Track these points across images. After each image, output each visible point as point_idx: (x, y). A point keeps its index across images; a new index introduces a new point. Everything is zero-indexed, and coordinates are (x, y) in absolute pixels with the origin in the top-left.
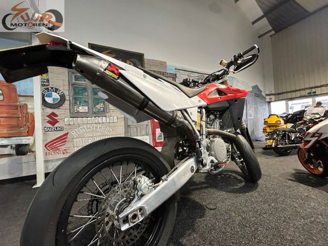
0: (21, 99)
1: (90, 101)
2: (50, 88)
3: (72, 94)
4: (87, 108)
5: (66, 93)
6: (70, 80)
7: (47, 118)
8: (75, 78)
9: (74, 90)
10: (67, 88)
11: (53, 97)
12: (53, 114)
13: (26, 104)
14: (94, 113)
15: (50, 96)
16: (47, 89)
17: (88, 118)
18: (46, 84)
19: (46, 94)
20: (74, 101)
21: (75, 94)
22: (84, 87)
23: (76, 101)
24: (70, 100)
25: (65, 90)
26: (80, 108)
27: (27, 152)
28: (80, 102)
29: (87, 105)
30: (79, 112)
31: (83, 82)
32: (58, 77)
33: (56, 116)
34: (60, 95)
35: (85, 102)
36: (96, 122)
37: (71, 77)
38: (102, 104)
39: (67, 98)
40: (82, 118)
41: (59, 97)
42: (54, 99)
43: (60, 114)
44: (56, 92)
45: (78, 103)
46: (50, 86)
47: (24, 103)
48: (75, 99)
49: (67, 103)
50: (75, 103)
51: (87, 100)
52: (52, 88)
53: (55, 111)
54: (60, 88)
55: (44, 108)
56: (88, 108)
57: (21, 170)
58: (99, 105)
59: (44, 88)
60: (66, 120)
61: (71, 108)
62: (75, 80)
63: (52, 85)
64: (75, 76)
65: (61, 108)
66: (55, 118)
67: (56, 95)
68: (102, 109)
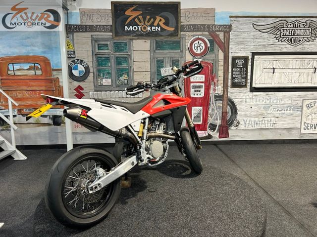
0: (54, 73)
1: (113, 73)
2: (76, 60)
3: (95, 65)
4: (110, 80)
5: (90, 65)
6: (93, 49)
7: (75, 92)
8: (98, 46)
9: (98, 61)
10: (90, 59)
11: (79, 70)
12: (80, 88)
13: (58, 78)
14: (118, 86)
15: (76, 69)
16: (74, 61)
17: (112, 92)
18: (73, 56)
19: (73, 66)
20: (98, 73)
21: (99, 65)
22: (107, 56)
23: (100, 73)
24: (93, 72)
25: (89, 61)
26: (104, 80)
27: (61, 123)
28: (103, 74)
29: (111, 77)
30: (102, 85)
31: (106, 51)
32: (83, 48)
33: (82, 89)
34: (85, 68)
35: (109, 73)
36: (120, 96)
37: (95, 46)
38: (126, 76)
39: (91, 70)
40: (106, 91)
41: (84, 69)
42: (79, 71)
43: (86, 88)
44: (81, 64)
45: (102, 75)
46: (76, 58)
47: (56, 76)
48: (99, 71)
49: (91, 75)
50: (99, 75)
51: (110, 72)
52: (78, 60)
53: (82, 84)
54: (84, 60)
55: (72, 81)
56: (112, 81)
57: (57, 138)
58: (123, 77)
59: (71, 60)
60: (91, 93)
61: (95, 81)
62: (99, 50)
63: (78, 57)
64: (98, 44)
65: (86, 81)
66: (82, 91)
67: (81, 68)
68: (126, 81)
